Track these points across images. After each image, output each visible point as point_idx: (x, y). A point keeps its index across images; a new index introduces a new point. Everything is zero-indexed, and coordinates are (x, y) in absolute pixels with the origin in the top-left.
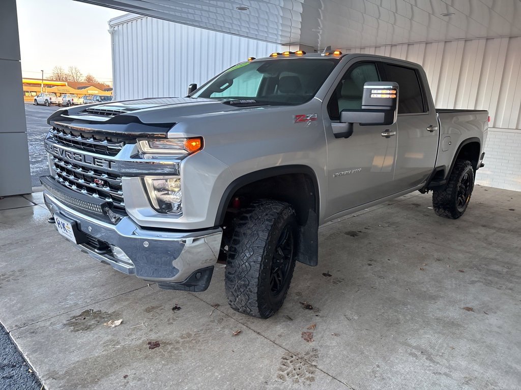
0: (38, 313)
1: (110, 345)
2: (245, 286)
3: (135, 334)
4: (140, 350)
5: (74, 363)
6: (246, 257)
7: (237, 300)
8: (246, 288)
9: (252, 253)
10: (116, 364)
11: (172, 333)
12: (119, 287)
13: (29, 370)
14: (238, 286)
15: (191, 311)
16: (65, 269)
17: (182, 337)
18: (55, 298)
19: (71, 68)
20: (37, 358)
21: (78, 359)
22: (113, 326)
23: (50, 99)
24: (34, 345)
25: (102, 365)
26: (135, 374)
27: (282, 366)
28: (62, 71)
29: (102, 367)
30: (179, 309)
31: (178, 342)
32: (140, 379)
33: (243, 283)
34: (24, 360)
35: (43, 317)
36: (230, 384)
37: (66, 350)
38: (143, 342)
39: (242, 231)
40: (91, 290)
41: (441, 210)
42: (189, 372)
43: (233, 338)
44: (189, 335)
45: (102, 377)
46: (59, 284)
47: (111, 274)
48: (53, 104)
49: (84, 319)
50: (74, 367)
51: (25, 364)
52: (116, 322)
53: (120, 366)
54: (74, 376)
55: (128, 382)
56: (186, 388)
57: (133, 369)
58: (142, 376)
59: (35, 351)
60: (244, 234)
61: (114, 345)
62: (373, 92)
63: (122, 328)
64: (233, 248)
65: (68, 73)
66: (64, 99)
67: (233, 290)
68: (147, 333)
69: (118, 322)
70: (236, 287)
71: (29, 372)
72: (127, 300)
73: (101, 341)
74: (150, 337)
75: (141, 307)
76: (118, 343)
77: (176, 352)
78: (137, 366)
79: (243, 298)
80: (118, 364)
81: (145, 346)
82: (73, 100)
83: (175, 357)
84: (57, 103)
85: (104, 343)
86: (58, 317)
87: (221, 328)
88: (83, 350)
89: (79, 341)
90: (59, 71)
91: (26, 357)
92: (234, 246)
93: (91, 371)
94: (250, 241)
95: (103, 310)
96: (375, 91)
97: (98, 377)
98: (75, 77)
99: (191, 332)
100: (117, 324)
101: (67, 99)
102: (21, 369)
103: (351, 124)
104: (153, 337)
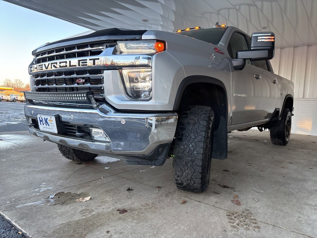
0: (18, 195)
1: (86, 212)
2: (193, 161)
3: (104, 205)
4: (113, 215)
5: (59, 225)
6: (192, 139)
7: (184, 174)
8: (193, 163)
9: (196, 136)
10: (96, 224)
11: (133, 203)
12: (80, 179)
13: (19, 232)
14: (186, 162)
15: (142, 191)
16: (33, 171)
17: (142, 205)
18: (30, 186)
19: (17, 80)
20: (25, 223)
21: (61, 223)
22: (84, 201)
23: (2, 97)
24: (20, 215)
25: (84, 225)
26: (115, 230)
27: (230, 220)
28: (10, 82)
29: (85, 227)
30: (132, 190)
31: (141, 209)
32: (121, 233)
33: (190, 159)
34: (12, 226)
35: (24, 197)
36: (197, 233)
37: (49, 217)
38: (113, 210)
39: (185, 121)
40: (58, 182)
41: (276, 139)
42: (160, 226)
43: (183, 205)
44: (148, 205)
45: (87, 233)
46: (31, 179)
47: (71, 173)
48: (4, 100)
49: (59, 197)
50: (61, 227)
51: (14, 228)
52: (86, 198)
53: (101, 225)
54: (61, 234)
55: (112, 236)
56: (163, 237)
57: (112, 227)
58: (122, 231)
59: (22, 219)
60: (188, 123)
61: (89, 212)
62: (259, 38)
63: (92, 202)
64: (180, 133)
65: (14, 83)
66: (11, 97)
67: (181, 167)
68: (113, 204)
69: (88, 198)
70: (184, 163)
71: (19, 234)
72: (89, 186)
73: (77, 210)
74: (117, 206)
75: (102, 190)
76: (93, 211)
77: (142, 215)
78: (115, 225)
79: (190, 172)
80: (99, 224)
81: (115, 212)
82: (17, 97)
83: (143, 218)
84: (7, 99)
85: (81, 211)
86: (36, 197)
87: (170, 199)
88: (64, 216)
89: (58, 211)
90: (8, 82)
91: (14, 223)
92: (181, 132)
93: (76, 230)
94: (193, 128)
95: (73, 192)
96: (261, 38)
97: (84, 233)
98: (19, 85)
99: (148, 203)
100: (87, 200)
101: (13, 97)
102: (11, 232)
103: (245, 60)
104: (120, 206)
